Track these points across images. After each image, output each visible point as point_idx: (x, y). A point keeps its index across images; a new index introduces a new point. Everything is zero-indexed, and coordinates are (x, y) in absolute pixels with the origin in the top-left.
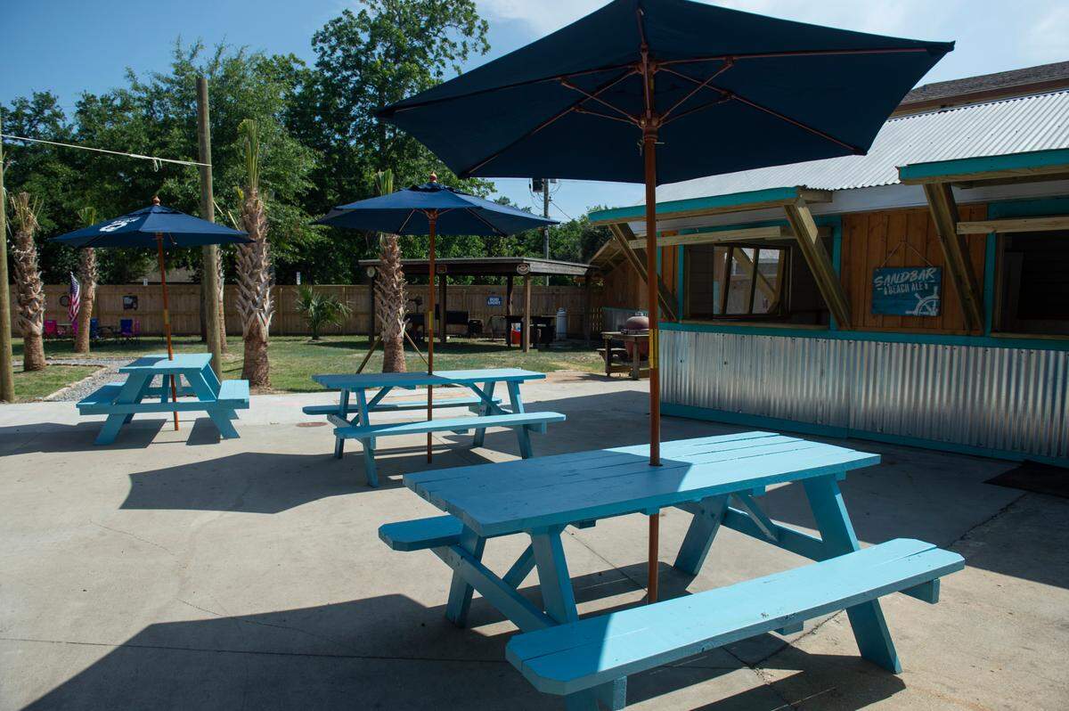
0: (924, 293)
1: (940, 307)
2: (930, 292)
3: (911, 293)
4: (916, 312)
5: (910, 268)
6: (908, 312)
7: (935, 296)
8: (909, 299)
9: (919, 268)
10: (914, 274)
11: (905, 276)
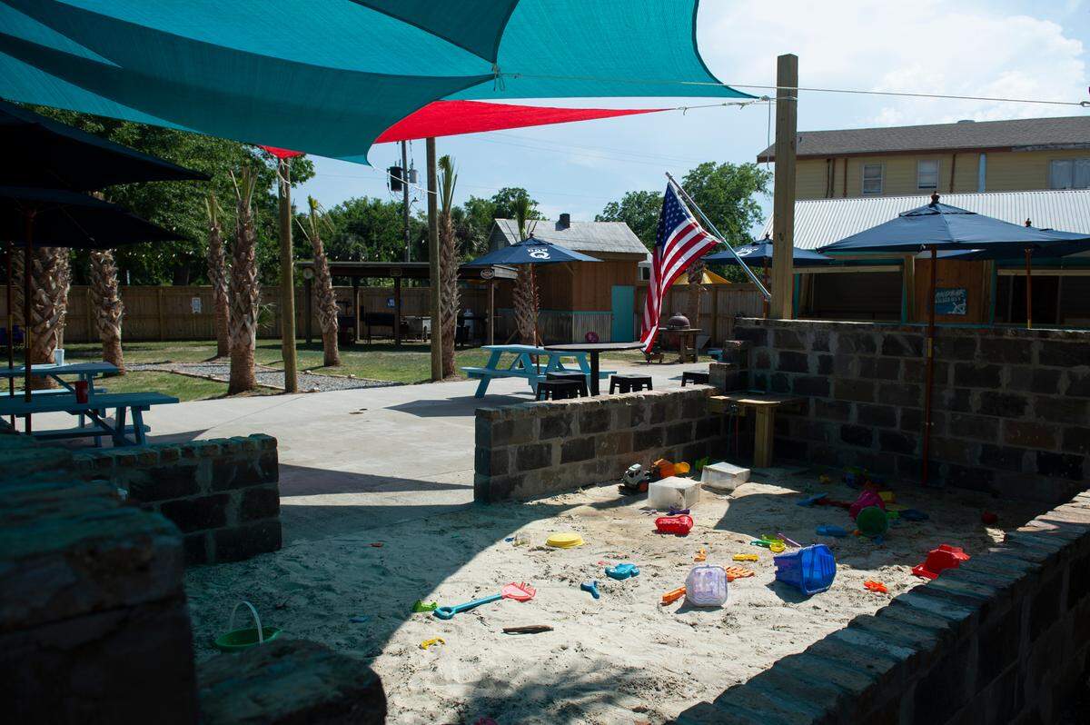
0: (958, 303)
1: (967, 309)
2: (961, 302)
3: (951, 302)
4: (953, 312)
5: (951, 289)
6: (949, 313)
7: (964, 304)
8: (949, 305)
9: (956, 290)
10: (952, 293)
11: (948, 293)
